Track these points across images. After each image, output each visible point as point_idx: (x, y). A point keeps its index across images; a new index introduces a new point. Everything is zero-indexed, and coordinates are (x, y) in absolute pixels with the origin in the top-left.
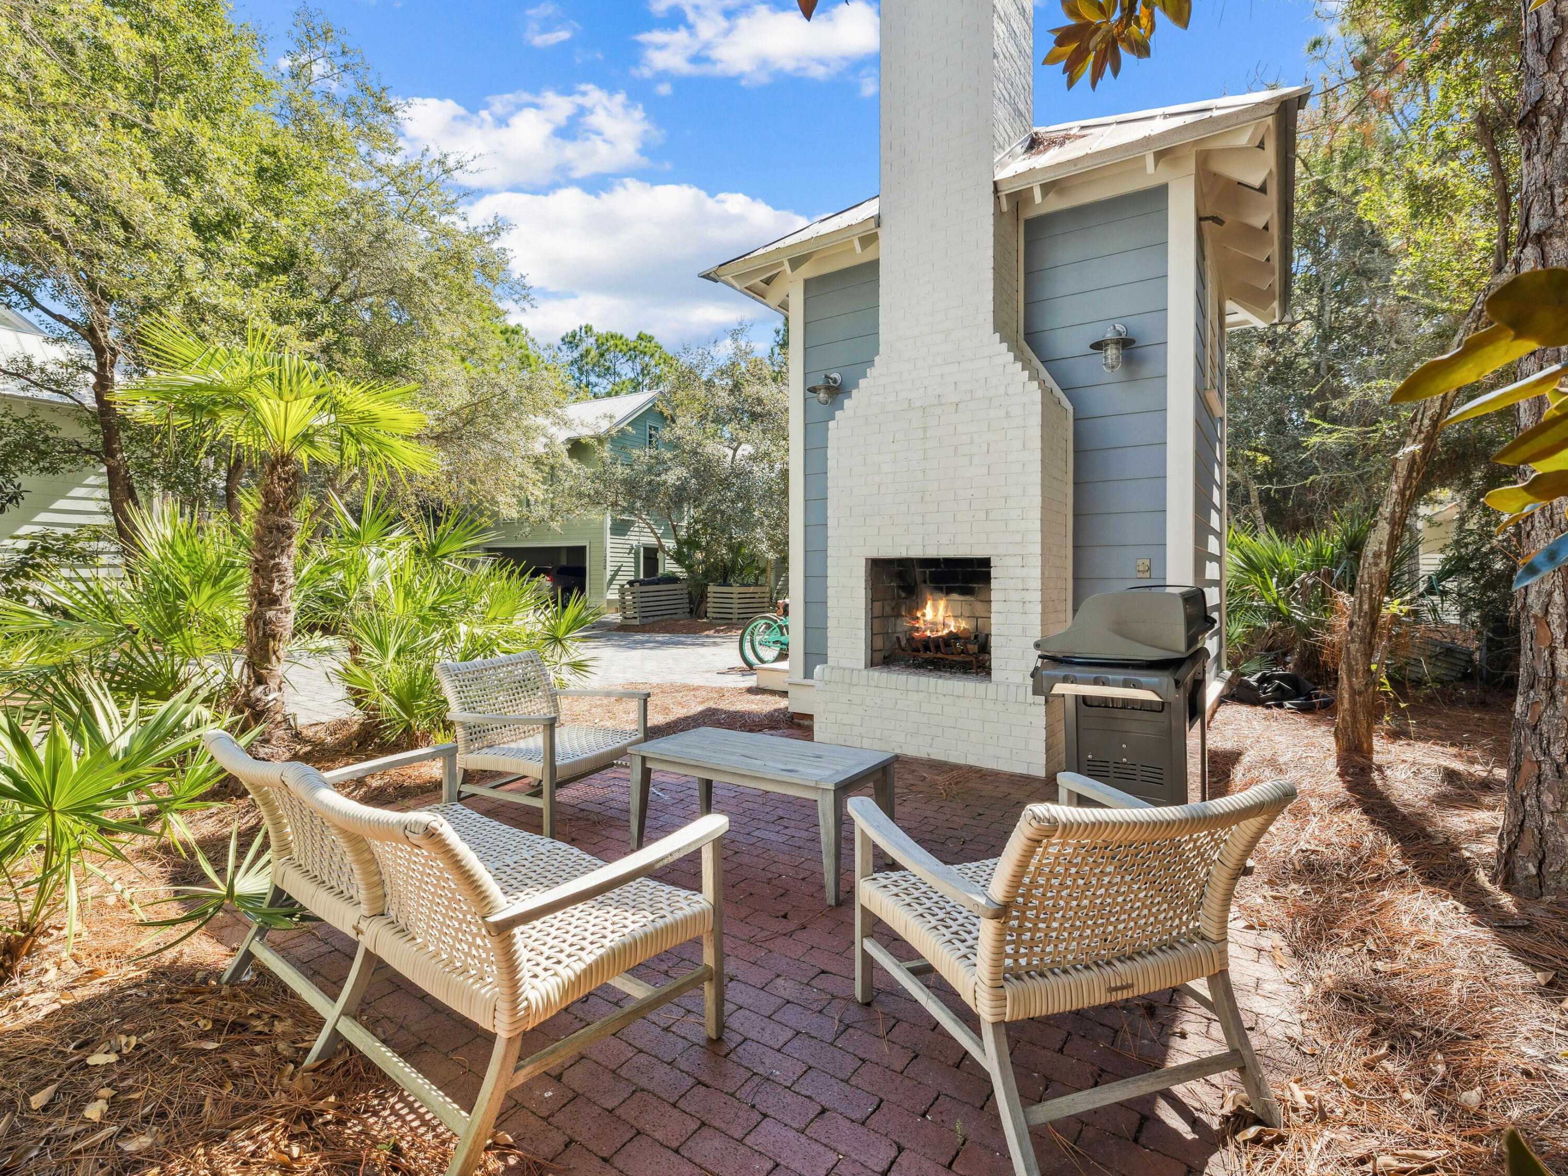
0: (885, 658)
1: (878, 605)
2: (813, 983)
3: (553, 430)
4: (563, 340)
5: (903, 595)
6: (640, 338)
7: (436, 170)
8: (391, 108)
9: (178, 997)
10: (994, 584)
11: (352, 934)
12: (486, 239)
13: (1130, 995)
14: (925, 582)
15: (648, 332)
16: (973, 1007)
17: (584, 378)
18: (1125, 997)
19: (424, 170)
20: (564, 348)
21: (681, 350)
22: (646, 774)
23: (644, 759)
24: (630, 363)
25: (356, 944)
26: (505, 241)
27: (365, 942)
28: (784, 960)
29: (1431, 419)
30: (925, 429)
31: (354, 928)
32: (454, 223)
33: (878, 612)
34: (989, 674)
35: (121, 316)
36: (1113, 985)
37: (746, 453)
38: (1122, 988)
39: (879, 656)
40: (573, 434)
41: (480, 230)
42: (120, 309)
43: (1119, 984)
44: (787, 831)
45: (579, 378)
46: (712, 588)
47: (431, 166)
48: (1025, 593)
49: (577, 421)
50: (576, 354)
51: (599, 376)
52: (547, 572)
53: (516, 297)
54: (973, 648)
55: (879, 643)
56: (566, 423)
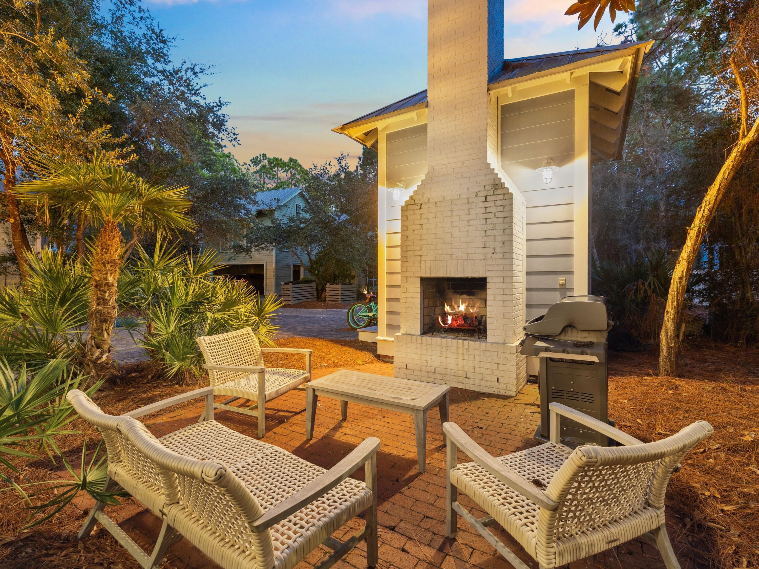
0: (430, 328)
1: (426, 301)
2: (421, 524)
3: (250, 206)
4: (251, 161)
5: (438, 295)
6: (291, 160)
7: (190, 73)
8: (165, 40)
9: (51, 552)
10: (488, 291)
11: (159, 515)
12: (215, 109)
13: (618, 543)
14: (449, 289)
15: (295, 158)
16: (535, 559)
17: (262, 180)
18: (615, 545)
19: (183, 73)
20: (252, 165)
21: (313, 167)
22: (315, 398)
23: (314, 390)
24: (285, 173)
25: (161, 521)
26: (224, 110)
27: (167, 520)
28: (403, 510)
29: (708, 210)
30: (452, 211)
31: (160, 511)
32: (198, 101)
33: (426, 304)
34: (486, 337)
35: (19, 145)
36: (610, 540)
37: (345, 219)
38: (614, 541)
39: (427, 327)
40: (259, 209)
41: (211, 104)
42: (18, 141)
43: (612, 539)
44: (389, 425)
45: (259, 180)
46: (328, 286)
47: (186, 71)
48: (505, 296)
49: (260, 202)
50: (258, 168)
51: (270, 179)
52: (244, 277)
53: (230, 139)
54: (476, 323)
55: (427, 321)
56: (255, 203)
